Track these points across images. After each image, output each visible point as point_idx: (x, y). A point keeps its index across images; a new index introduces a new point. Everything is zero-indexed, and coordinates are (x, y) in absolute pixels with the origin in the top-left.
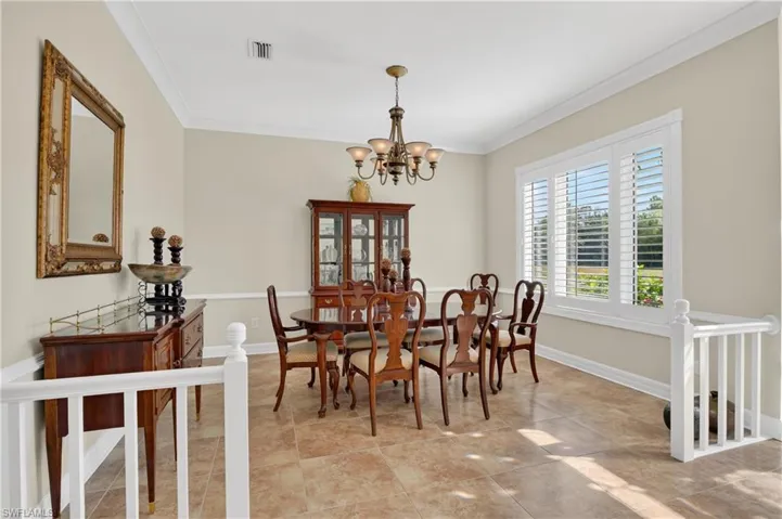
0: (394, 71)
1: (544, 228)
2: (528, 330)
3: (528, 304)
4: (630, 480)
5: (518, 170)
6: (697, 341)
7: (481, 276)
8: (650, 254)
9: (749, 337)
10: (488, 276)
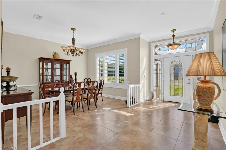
0: (73, 29)
1: (102, 68)
2: (101, 90)
3: (101, 84)
4: (123, 111)
5: (96, 54)
6: (130, 88)
7: (87, 79)
8: (122, 74)
9: (137, 87)
10: (88, 79)
